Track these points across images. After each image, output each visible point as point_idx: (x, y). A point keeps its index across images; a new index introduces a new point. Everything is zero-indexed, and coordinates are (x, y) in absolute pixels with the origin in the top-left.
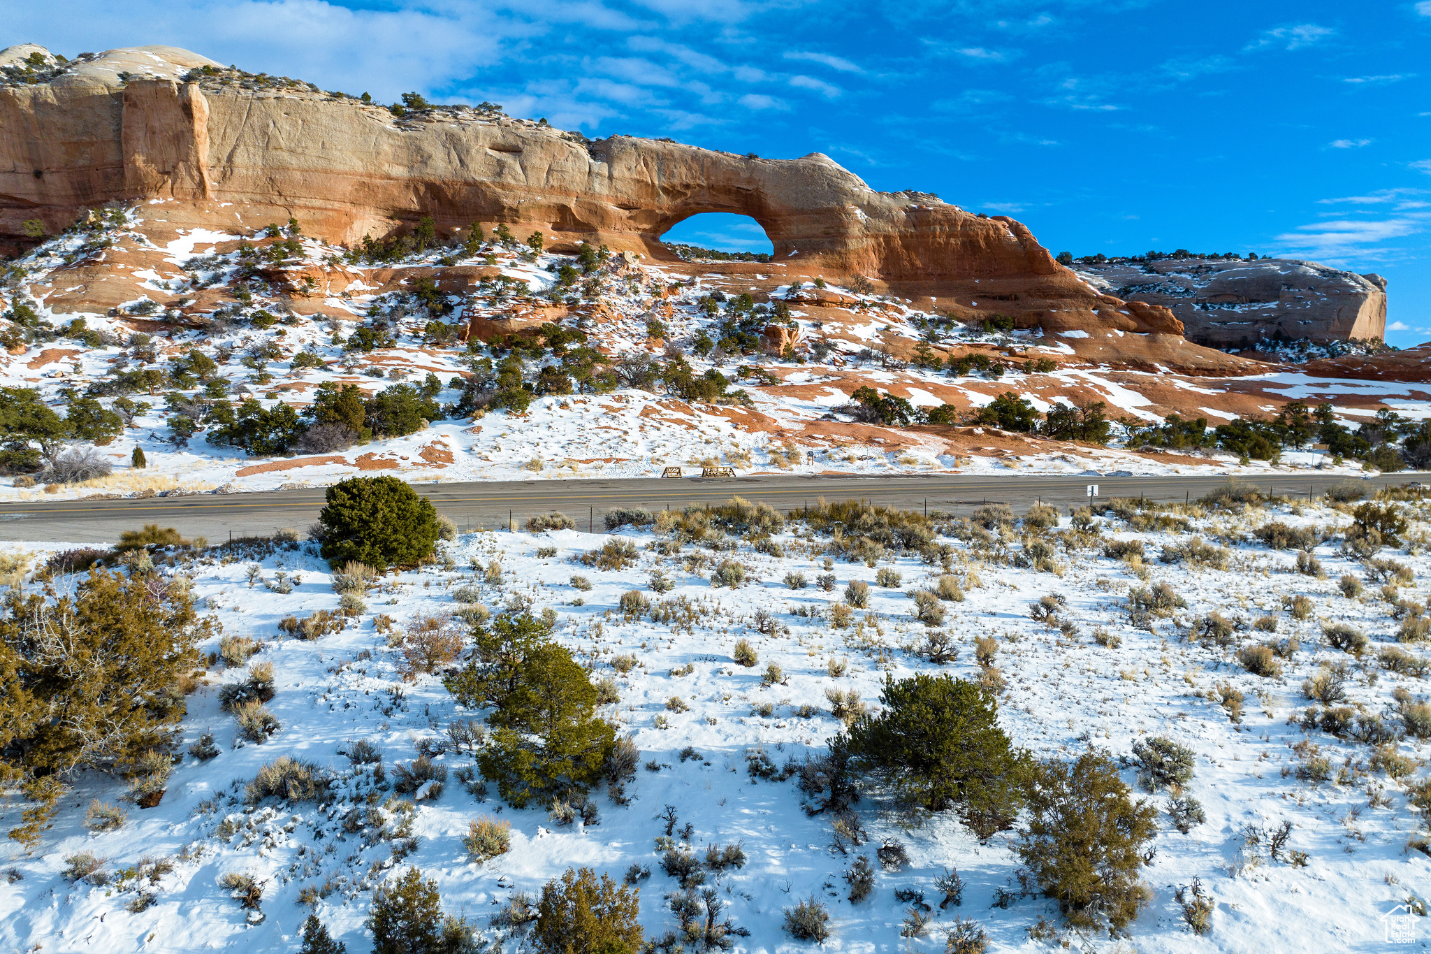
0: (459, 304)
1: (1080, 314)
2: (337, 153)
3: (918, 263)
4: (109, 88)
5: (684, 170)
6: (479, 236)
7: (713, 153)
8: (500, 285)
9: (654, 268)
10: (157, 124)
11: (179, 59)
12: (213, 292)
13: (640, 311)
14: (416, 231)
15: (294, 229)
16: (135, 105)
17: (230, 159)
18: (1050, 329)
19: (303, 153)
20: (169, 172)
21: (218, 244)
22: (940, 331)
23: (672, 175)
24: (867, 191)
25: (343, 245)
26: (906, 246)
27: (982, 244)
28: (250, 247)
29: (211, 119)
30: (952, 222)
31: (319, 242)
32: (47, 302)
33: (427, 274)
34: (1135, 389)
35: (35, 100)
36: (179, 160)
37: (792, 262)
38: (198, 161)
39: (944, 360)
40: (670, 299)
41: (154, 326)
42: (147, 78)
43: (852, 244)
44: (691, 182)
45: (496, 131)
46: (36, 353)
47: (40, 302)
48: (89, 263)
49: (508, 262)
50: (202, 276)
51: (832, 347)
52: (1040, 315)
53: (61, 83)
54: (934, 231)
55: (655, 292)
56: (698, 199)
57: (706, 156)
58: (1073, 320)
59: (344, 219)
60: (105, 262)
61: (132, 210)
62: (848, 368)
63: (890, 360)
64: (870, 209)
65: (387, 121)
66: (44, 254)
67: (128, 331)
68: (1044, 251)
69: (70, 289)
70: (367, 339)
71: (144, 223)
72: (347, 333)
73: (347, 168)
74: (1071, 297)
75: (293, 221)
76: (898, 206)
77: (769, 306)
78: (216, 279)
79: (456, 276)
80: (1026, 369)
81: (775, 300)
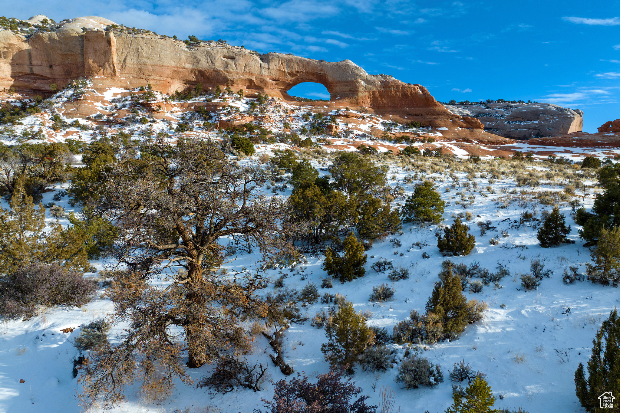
0: (214, 116)
1: (445, 121)
2: (165, 59)
3: (385, 102)
4: (78, 33)
5: (296, 66)
6: (219, 91)
7: (307, 60)
8: (229, 109)
9: (285, 103)
10: (97, 48)
11: (102, 22)
12: (124, 111)
13: (281, 119)
14: (195, 89)
15: (149, 87)
16: (89, 40)
17: (124, 61)
18: (434, 127)
19: (152, 59)
20: (102, 66)
21: (121, 93)
22: (392, 128)
23: (292, 67)
24: (366, 74)
25: (168, 94)
26: (380, 95)
27: (409, 94)
28: (134, 94)
29: (117, 46)
30: (398, 86)
31: (159, 93)
32: (64, 114)
33: (201, 105)
34: (463, 149)
35: (50, 38)
36: (105, 61)
37: (337, 101)
38: (113, 62)
39: (393, 138)
40: (292, 115)
41: (104, 123)
42: (94, 30)
43: (360, 94)
44: (299, 70)
45: (225, 50)
46: (65, 132)
47: (61, 114)
48: (77, 100)
49: (231, 101)
50: (119, 105)
51: (352, 132)
52: (430, 121)
53: (60, 32)
54: (391, 90)
55: (286, 112)
56: (302, 77)
57: (305, 60)
58: (442, 124)
59: (168, 84)
60: (83, 100)
61: (88, 80)
62: (357, 140)
63: (373, 137)
64: (367, 81)
65: (184, 46)
66: (60, 97)
67: (95, 126)
68: (432, 98)
69: (71, 110)
70: (182, 128)
71: (94, 85)
72: (175, 126)
73: (169, 65)
74: (442, 115)
75: (149, 85)
76: (377, 80)
77: (329, 117)
78: (124, 106)
79: (213, 106)
80: (423, 141)
81: (331, 115)
